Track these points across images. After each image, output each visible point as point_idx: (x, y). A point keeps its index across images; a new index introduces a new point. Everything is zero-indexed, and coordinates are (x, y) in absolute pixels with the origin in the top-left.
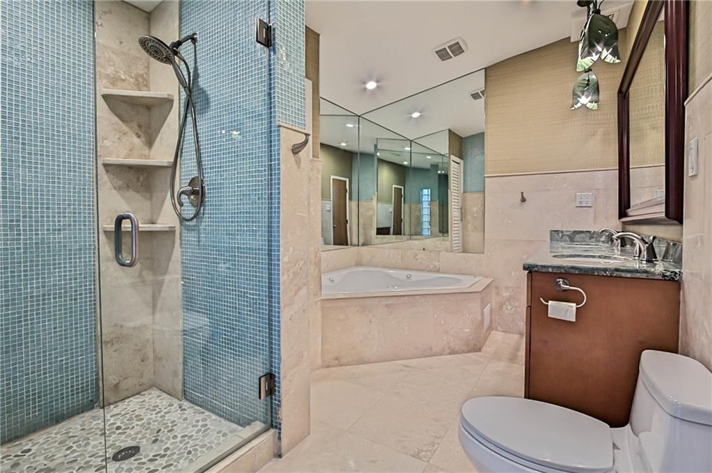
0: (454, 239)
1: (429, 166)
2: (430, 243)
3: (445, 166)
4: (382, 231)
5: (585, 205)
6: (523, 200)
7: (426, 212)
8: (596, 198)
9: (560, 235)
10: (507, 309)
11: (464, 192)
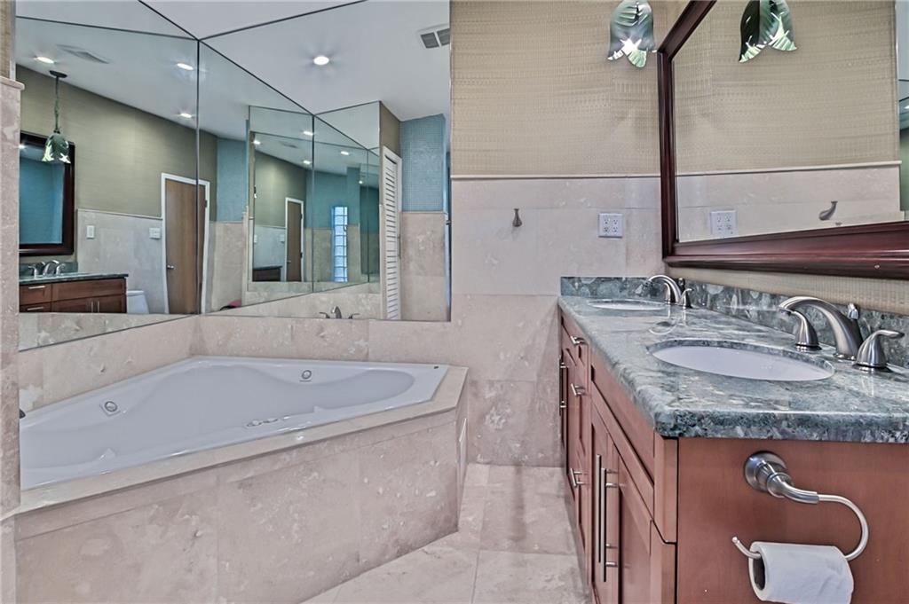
0: (389, 288)
1: (344, 170)
2: (348, 298)
3: (371, 171)
4: (265, 274)
5: (612, 234)
6: (517, 223)
7: (340, 241)
8: (627, 222)
9: (576, 284)
10: (493, 422)
11: (403, 210)
